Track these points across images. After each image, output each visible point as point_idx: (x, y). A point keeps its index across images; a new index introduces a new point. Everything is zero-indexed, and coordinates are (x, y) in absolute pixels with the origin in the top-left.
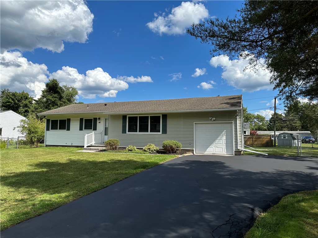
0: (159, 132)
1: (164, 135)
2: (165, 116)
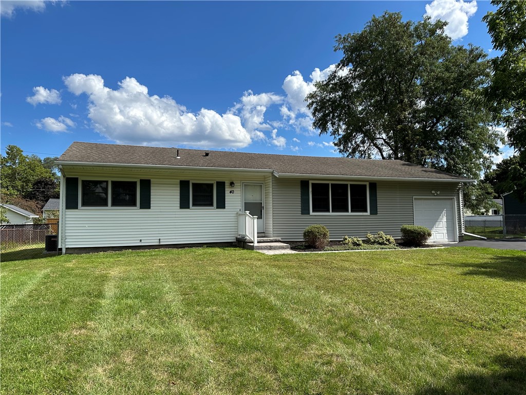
0: (366, 211)
1: (374, 217)
2: (374, 185)
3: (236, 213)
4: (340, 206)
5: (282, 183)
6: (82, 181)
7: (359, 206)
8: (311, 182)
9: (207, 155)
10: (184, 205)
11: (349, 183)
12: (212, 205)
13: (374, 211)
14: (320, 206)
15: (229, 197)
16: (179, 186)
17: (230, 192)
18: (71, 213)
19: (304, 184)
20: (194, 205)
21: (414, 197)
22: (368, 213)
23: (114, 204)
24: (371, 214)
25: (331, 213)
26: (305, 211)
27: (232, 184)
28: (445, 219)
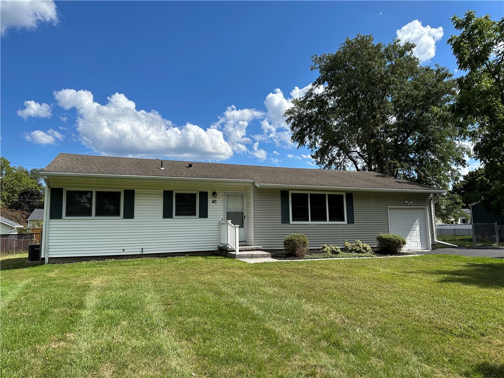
0: (343, 220)
1: (351, 225)
2: (350, 195)
3: (218, 222)
4: (319, 215)
5: (263, 193)
6: (67, 191)
7: (337, 215)
8: (290, 192)
9: (190, 166)
10: (167, 214)
11: (327, 193)
12: (194, 214)
13: (351, 220)
14: (300, 215)
15: (211, 207)
16: (162, 196)
17: (213, 202)
18: (55, 223)
19: (284, 193)
20: (177, 214)
21: (388, 207)
22: (346, 222)
23: (97, 214)
24: (348, 223)
25: (310, 222)
26: (285, 220)
27: (214, 194)
28: (418, 228)
